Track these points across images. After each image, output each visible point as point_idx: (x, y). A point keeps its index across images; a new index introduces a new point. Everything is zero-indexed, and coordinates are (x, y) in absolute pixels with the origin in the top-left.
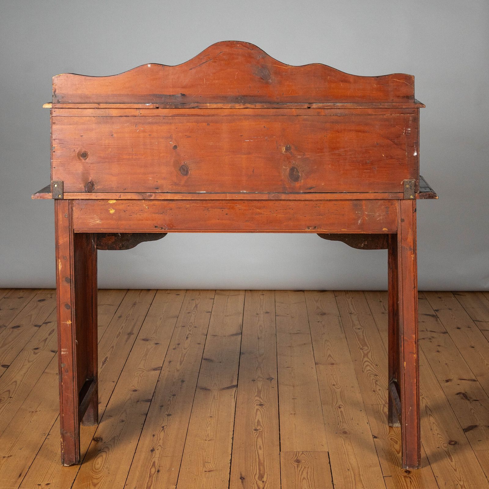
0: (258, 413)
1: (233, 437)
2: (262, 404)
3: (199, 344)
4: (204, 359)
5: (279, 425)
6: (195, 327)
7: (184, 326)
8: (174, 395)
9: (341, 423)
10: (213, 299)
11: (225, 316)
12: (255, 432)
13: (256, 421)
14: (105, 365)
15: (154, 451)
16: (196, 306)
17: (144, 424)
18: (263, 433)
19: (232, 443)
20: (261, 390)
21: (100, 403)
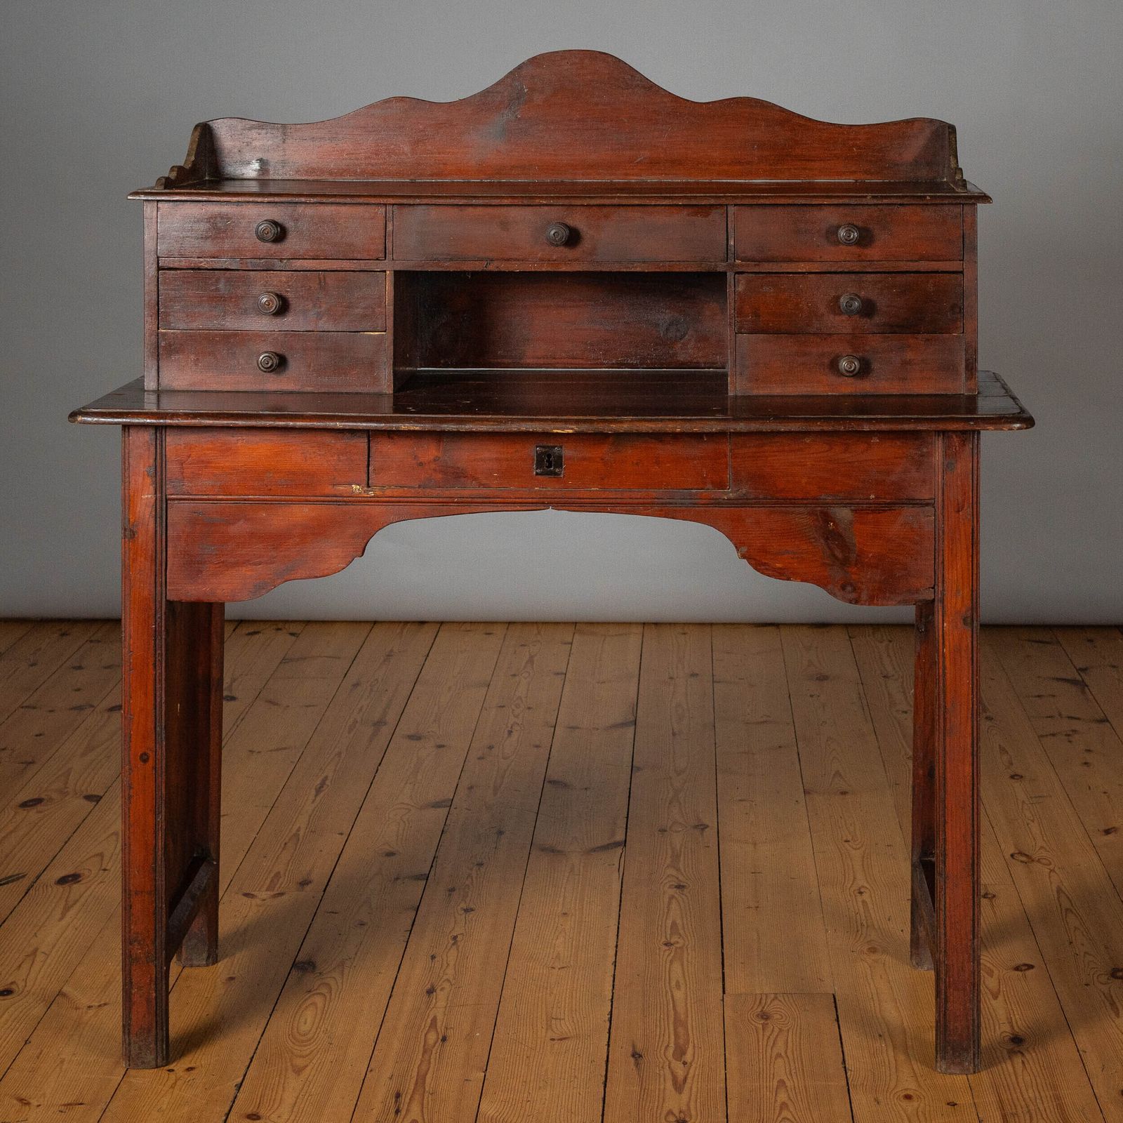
0: (674, 905)
1: (615, 962)
2: (682, 884)
3: (537, 746)
4: (550, 782)
5: (722, 933)
6: (529, 708)
7: (504, 706)
8: (480, 865)
9: (865, 929)
10: (569, 643)
11: (598, 683)
12: (667, 948)
13: (669, 922)
14: (322, 794)
15: (434, 993)
16: (531, 660)
17: (411, 931)
18: (685, 952)
19: (614, 975)
20: (681, 851)
21: (310, 882)
